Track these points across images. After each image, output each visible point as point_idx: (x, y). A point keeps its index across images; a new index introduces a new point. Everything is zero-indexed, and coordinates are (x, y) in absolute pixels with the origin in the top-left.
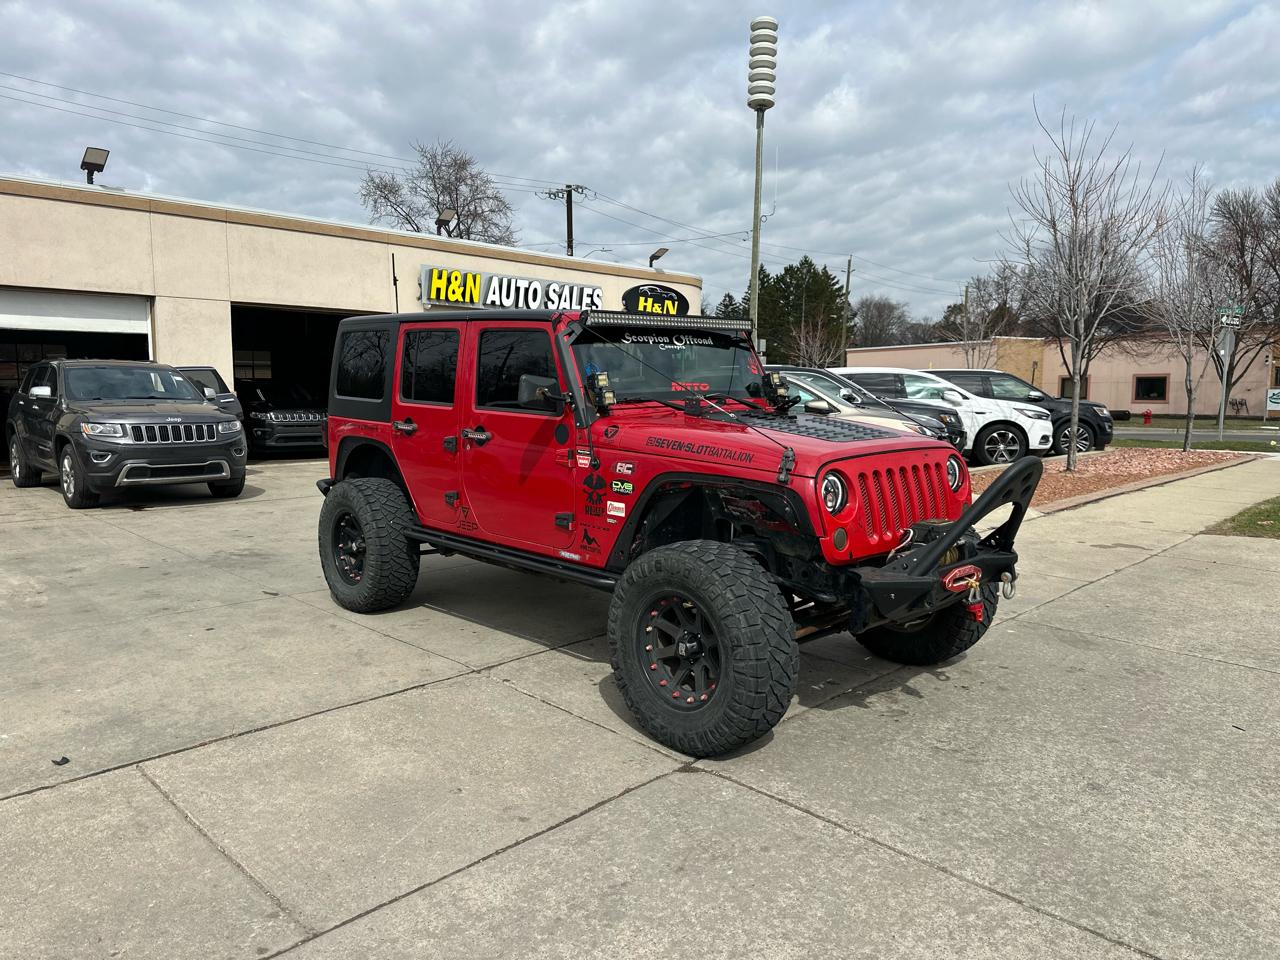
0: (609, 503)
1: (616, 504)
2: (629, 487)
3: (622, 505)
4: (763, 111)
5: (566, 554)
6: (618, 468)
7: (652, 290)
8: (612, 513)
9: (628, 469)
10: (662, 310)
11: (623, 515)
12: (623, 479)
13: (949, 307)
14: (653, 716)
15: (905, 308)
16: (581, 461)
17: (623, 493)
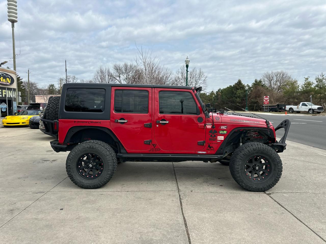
0: (218, 137)
1: (220, 137)
2: (225, 132)
3: (223, 137)
4: (14, 23)
5: (199, 152)
6: (222, 127)
7: (2, 74)
8: (219, 139)
9: (225, 127)
10: (6, 81)
11: (223, 139)
12: (223, 130)
13: (50, 85)
14: (252, 186)
15: (37, 84)
16: (208, 127)
17: (223, 134)
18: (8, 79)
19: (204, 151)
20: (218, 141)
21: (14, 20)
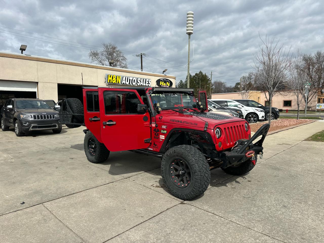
0: (160, 136)
1: (162, 136)
2: (165, 132)
3: (164, 136)
4: (190, 35)
5: (149, 149)
6: (163, 127)
7: (163, 80)
8: (161, 138)
9: (165, 127)
10: (166, 85)
11: (164, 139)
12: (164, 130)
13: (236, 83)
14: (173, 190)
16: (153, 125)
17: (164, 133)
18: (167, 83)
19: (151, 148)
20: (160, 140)
21: (190, 32)
